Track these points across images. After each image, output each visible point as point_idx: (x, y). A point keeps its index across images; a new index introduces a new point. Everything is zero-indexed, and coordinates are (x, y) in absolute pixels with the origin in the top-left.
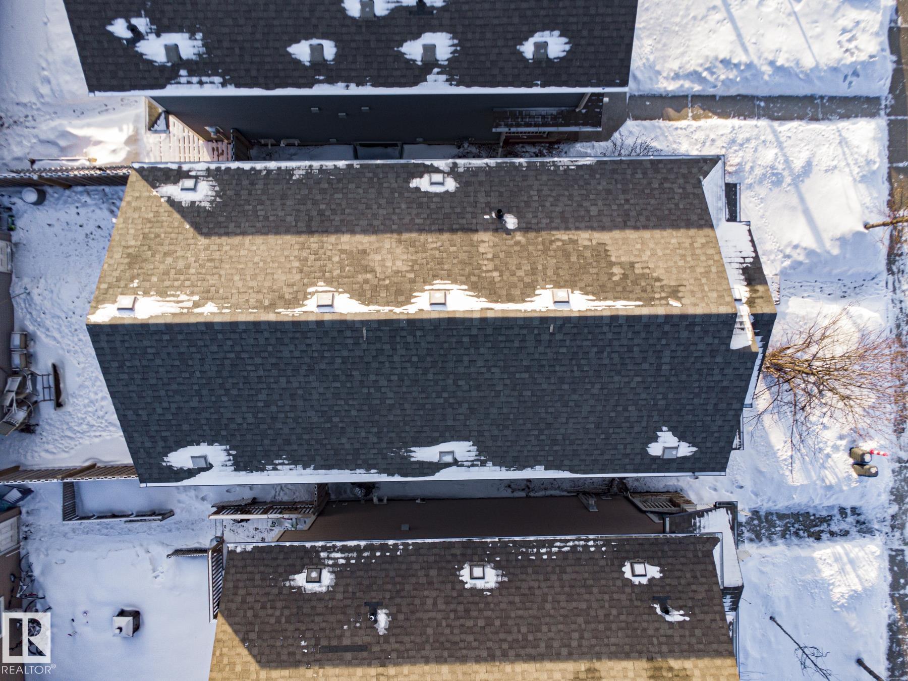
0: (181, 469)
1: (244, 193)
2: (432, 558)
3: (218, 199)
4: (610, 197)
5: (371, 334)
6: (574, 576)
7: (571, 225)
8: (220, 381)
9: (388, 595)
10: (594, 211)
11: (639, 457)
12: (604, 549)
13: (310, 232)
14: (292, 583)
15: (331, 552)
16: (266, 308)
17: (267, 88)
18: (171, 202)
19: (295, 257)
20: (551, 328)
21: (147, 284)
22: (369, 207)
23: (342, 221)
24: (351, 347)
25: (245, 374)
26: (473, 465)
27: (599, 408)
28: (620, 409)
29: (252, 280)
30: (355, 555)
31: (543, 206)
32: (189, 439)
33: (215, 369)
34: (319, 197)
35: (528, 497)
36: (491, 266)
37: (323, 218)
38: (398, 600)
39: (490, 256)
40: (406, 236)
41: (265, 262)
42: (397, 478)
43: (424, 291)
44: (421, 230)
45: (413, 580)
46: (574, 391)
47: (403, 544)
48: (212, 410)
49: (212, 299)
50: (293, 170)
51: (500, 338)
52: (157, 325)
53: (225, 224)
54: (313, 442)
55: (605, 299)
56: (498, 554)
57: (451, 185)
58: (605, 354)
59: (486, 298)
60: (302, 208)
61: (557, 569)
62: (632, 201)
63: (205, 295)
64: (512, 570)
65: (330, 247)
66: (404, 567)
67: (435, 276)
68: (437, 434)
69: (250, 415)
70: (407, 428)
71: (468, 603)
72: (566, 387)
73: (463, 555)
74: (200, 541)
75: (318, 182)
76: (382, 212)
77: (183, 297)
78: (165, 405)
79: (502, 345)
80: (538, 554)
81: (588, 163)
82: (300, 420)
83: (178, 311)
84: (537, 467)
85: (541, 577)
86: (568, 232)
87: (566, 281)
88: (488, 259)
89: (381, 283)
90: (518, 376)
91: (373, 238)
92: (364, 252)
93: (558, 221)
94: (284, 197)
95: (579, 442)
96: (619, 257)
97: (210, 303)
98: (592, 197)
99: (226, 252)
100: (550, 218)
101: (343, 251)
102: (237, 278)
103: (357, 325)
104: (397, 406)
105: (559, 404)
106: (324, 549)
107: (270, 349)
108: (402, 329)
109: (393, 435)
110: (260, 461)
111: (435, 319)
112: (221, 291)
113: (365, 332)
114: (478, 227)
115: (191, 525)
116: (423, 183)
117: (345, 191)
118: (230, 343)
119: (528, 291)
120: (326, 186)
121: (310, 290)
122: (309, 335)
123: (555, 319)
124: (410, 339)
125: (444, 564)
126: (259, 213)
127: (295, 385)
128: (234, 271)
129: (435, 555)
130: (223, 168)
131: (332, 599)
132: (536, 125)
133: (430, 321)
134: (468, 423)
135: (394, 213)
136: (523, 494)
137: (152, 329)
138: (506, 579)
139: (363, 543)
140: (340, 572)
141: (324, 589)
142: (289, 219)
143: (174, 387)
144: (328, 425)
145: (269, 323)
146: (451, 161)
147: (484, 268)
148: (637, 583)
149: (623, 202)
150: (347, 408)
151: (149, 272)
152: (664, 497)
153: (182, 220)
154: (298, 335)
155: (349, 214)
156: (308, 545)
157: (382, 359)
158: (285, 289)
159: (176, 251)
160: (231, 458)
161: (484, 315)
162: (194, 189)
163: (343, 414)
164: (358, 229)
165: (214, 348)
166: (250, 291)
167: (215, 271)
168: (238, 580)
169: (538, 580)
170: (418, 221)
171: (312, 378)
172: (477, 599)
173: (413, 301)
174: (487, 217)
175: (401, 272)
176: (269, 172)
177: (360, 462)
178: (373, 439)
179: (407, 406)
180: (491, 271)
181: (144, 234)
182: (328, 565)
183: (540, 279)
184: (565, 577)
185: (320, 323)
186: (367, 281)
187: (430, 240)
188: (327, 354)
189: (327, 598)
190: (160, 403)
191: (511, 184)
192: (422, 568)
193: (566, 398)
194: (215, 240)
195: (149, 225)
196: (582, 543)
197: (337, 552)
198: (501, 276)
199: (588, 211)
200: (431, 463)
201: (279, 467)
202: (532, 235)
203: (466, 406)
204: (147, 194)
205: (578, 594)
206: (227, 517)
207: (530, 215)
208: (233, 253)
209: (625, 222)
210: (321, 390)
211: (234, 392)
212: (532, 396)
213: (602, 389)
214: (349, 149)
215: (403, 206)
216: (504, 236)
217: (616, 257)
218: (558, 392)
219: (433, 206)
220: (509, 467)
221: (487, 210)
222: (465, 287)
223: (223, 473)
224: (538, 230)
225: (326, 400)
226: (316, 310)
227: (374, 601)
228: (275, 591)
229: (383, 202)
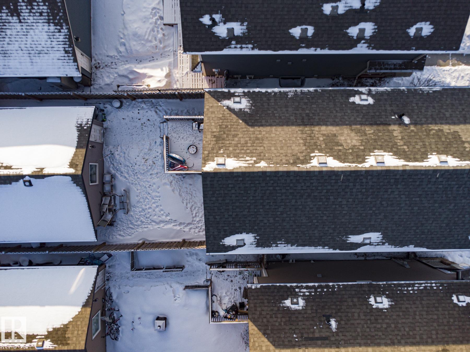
0: (229, 246)
1: (265, 105)
2: (353, 292)
3: (253, 108)
4: (454, 107)
5: (345, 178)
6: (428, 302)
7: (438, 122)
8: (262, 201)
9: (334, 311)
10: (448, 114)
11: (464, 241)
12: (441, 288)
13: (305, 125)
14: (284, 305)
15: (301, 289)
16: (292, 164)
17: (275, 51)
18: (228, 108)
19: (300, 137)
20: (438, 175)
21: (228, 152)
22: (331, 112)
23: (319, 119)
24: (332, 184)
25: (275, 198)
26: (378, 245)
27: (451, 216)
28: (461, 216)
29: (281, 149)
30: (313, 290)
31: (421, 112)
32: (237, 231)
33: (260, 195)
34: (304, 107)
35: (365, 260)
36: (402, 143)
37: (310, 118)
38: (339, 314)
39: (400, 138)
40: (354, 127)
41: (285, 140)
42: (338, 251)
43: (371, 156)
44: (361, 124)
45: (346, 304)
46: (440, 207)
47: (337, 285)
48: (253, 216)
49: (263, 159)
50: (287, 92)
51: (410, 180)
52: (237, 173)
53: (260, 121)
54: (300, 233)
55: (465, 160)
56: (387, 291)
57: (371, 101)
58: (461, 188)
59: (404, 159)
60: (297, 112)
61: (419, 298)
62: (466, 110)
63: (259, 157)
64: (395, 299)
65: (317, 133)
66: (340, 297)
67: (375, 149)
68: (364, 229)
69: (272, 219)
70: (350, 226)
71: (376, 316)
72: (437, 205)
73: (369, 291)
74: (198, 281)
75: (302, 99)
76: (339, 114)
77: (248, 158)
78: (230, 213)
79: (410, 184)
80: (407, 290)
81: (438, 89)
82: (296, 221)
83: (247, 165)
84: (411, 246)
85: (411, 302)
86: (437, 125)
87: (442, 151)
88: (400, 139)
89: (348, 151)
90: (414, 199)
91: (338, 128)
92: (335, 135)
93: (431, 120)
94: (286, 107)
95: (436, 233)
96: (466, 138)
97: (262, 162)
98: (445, 107)
99: (264, 135)
100: (426, 118)
101: (324, 135)
102: (273, 148)
103: (339, 173)
104: (348, 214)
105: (430, 214)
106: (297, 287)
107: (291, 185)
108: (362, 175)
109: (342, 229)
110: (270, 242)
111: (380, 170)
112: (267, 155)
113: (342, 177)
114: (390, 123)
115: (193, 273)
116: (356, 100)
117: (317, 103)
118: (272, 182)
119: (424, 156)
120: (307, 101)
121: (312, 155)
122: (313, 178)
123: (441, 171)
124: (364, 180)
125: (360, 296)
126: (276, 115)
127: (299, 203)
128: (270, 145)
129: (355, 290)
130: (251, 92)
131: (306, 313)
132: (390, 69)
133: (377, 171)
134: (381, 223)
135: (345, 115)
136: (363, 258)
137: (235, 175)
138: (393, 303)
139: (316, 284)
140: (307, 299)
141: (301, 308)
142: (292, 118)
143: (238, 204)
144: (310, 224)
145: (295, 172)
146: (367, 88)
147: (399, 144)
148: (461, 305)
149: (461, 110)
150: (322, 215)
151: (228, 145)
152: (438, 260)
153: (237, 118)
154: (308, 178)
155: (322, 116)
156: (289, 285)
157: (347, 190)
158: (299, 154)
159: (238, 134)
160: (256, 240)
161: (404, 168)
162: (240, 103)
163: (319, 218)
164: (328, 123)
165: (263, 185)
166: (282, 155)
167: (260, 145)
168: (256, 303)
169: (409, 304)
170: (358, 119)
171: (309, 200)
172: (380, 313)
173: (366, 161)
174: (393, 117)
175: (357, 146)
176: (275, 93)
177: (321, 243)
178: (331, 231)
179: (353, 214)
180: (403, 145)
181: (220, 125)
182: (301, 296)
183: (429, 150)
184: (423, 302)
185: (321, 172)
186: (340, 150)
187: (367, 129)
188: (320, 188)
189: (303, 312)
190: (228, 212)
191: (402, 100)
192: (349, 298)
193: (435, 211)
194: (256, 128)
195: (221, 121)
196: (429, 285)
197: (304, 289)
198: (408, 148)
199: (444, 115)
200: (357, 243)
201: (279, 245)
202: (419, 127)
203: (383, 214)
204: (216, 105)
205: (432, 311)
206: (214, 270)
207: (415, 117)
208: (267, 135)
209: (465, 120)
210: (311, 206)
211: (267, 207)
212: (418, 209)
213: (455, 206)
214: (276, 81)
215: (349, 112)
216: (405, 127)
217: (465, 139)
218: (432, 208)
219: (364, 112)
220: (396, 246)
221: (393, 114)
222: (391, 154)
223: (250, 248)
224: (422, 124)
225: (313, 211)
226: (318, 165)
227: (327, 314)
228: (276, 309)
229: (338, 109)
